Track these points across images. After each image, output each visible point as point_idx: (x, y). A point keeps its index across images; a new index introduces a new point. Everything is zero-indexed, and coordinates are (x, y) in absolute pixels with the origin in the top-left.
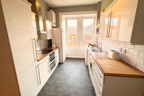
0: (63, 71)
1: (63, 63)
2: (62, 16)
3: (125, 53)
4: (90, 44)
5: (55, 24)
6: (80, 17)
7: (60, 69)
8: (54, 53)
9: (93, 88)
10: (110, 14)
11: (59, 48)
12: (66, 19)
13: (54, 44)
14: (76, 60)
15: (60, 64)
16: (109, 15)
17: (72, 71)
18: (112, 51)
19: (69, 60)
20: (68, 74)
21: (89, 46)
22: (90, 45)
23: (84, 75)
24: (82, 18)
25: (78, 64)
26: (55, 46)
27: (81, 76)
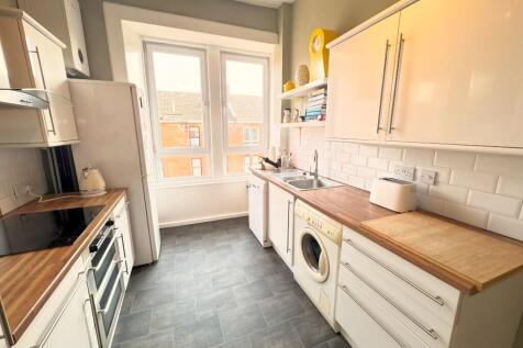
0: (172, 307)
1: (154, 263)
2: (124, 22)
3: (435, 183)
4: (267, 160)
5: (82, 60)
6: (214, 47)
7: (149, 300)
8: (110, 223)
9: (337, 338)
10: (394, 42)
11: (126, 189)
12: (144, 43)
13: (96, 171)
14: (211, 231)
15: (139, 270)
16: (388, 46)
17: (221, 292)
18: (386, 179)
19: (179, 236)
20: (210, 312)
21: (263, 169)
22: (267, 165)
23: (276, 294)
24: (222, 52)
25: (229, 246)
26: (102, 184)
27: (269, 303)
